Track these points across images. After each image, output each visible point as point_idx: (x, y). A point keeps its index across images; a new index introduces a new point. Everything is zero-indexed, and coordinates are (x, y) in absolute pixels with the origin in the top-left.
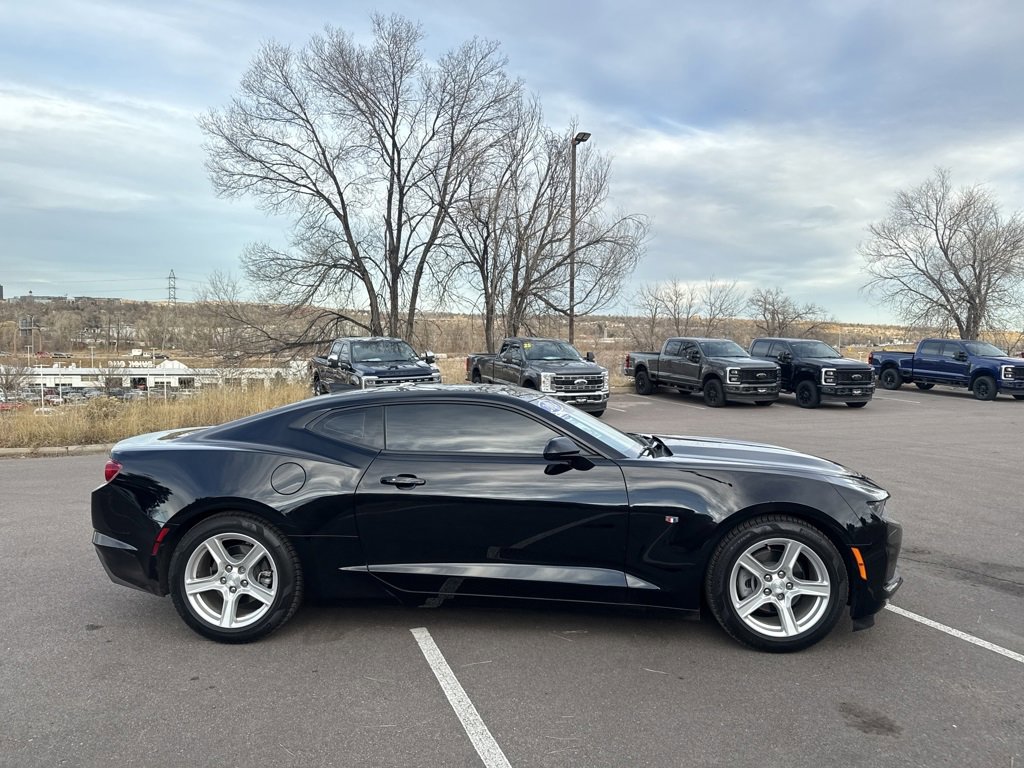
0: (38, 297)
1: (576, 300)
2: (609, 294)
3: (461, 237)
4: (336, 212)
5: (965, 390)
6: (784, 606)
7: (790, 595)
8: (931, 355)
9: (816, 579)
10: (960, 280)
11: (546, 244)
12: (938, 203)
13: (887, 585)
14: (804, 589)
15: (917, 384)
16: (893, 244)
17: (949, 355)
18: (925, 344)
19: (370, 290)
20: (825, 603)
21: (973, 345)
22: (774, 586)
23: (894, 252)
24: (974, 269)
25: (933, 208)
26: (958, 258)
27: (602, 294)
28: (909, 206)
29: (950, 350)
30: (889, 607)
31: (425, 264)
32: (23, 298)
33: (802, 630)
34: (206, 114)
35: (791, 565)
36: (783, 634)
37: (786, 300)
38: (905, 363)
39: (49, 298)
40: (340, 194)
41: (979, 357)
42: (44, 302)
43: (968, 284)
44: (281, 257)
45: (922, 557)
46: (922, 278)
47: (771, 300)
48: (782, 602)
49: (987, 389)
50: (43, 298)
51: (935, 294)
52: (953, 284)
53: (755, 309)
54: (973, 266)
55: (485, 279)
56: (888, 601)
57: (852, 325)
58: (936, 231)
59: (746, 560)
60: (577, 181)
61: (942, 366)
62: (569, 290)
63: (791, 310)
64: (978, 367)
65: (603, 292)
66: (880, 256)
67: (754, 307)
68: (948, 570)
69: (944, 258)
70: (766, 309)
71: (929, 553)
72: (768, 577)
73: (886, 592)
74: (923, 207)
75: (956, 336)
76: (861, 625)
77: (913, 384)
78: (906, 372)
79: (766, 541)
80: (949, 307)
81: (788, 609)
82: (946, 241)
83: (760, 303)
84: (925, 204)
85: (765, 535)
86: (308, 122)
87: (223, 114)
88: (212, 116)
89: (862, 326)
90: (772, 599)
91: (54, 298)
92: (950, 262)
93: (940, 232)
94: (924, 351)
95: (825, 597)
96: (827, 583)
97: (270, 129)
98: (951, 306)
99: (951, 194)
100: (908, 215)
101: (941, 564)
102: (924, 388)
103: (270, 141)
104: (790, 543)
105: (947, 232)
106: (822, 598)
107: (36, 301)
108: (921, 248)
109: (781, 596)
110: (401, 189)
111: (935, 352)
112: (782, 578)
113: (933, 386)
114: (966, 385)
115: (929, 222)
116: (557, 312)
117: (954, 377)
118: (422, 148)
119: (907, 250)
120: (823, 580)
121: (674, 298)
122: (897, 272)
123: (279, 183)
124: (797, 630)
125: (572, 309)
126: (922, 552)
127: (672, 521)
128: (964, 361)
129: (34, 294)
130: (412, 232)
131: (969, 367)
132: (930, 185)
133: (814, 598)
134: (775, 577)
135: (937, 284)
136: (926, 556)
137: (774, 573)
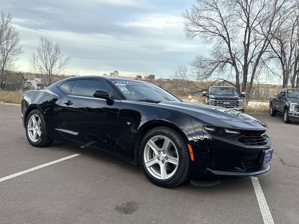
0: (163, 79)
4: (227, 42)
14: (170, 160)
19: (237, 70)
20: (177, 168)
22: (161, 157)
31: (260, 59)
32: (159, 79)
34: (184, 12)
36: (160, 178)
39: (166, 79)
40: (228, 34)
42: (165, 80)
44: (208, 60)
50: (164, 79)
55: (283, 65)
59: (150, 143)
72: (159, 152)
86: (218, 9)
87: (190, 11)
88: (186, 12)
90: (159, 162)
91: (167, 79)
95: (177, 165)
97: (205, 14)
103: (206, 18)
104: (166, 138)
107: (163, 80)
109: (163, 162)
110: (250, 30)
112: (165, 154)
118: (259, 12)
124: (165, 177)
127: (129, 124)
129: (162, 78)
134: (162, 153)
137: (162, 151)
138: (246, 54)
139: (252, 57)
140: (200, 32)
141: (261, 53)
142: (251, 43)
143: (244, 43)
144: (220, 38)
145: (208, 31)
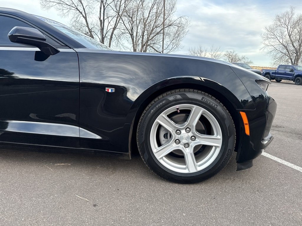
1: (164, 48)
2: (176, 47)
3: (124, 24)
5: (292, 82)
6: (188, 153)
7: (193, 144)
8: (282, 71)
9: (213, 134)
10: (294, 46)
11: (155, 28)
12: (289, 19)
13: (263, 140)
14: (203, 140)
15: (276, 80)
16: (272, 34)
17: (288, 71)
18: (280, 66)
20: (218, 151)
21: (296, 67)
22: (182, 138)
23: (272, 37)
24: (299, 43)
25: (287, 21)
26: (293, 38)
27: (173, 46)
28: (280, 21)
29: (288, 68)
30: (264, 153)
31: (113, 35)
33: (200, 169)
35: (195, 124)
36: (186, 171)
37: (236, 54)
38: (273, 73)
40: (84, 9)
41: (298, 71)
43: (296, 47)
45: (280, 129)
46: (281, 46)
47: (231, 55)
48: (187, 149)
49: (300, 81)
51: (285, 51)
52: (291, 48)
53: (226, 57)
54: (299, 41)
55: (133, 40)
56: (263, 150)
57: (256, 67)
58: (288, 29)
59: (162, 119)
60: (166, 6)
61: (285, 74)
62: (162, 45)
63: (237, 58)
64: (297, 74)
65: (174, 46)
66: (268, 38)
67: (226, 56)
68: (294, 135)
69: (289, 39)
70: (229, 57)
71: (284, 127)
72: (178, 131)
73: (262, 145)
74: (284, 20)
75: (290, 64)
76: (243, 167)
77: (275, 80)
78: (273, 76)
79: (177, 106)
80: (289, 56)
81: (191, 154)
82: (290, 33)
83: (228, 56)
84: (285, 19)
85: (177, 102)
89: (259, 67)
90: (181, 147)
92: (291, 40)
93: (289, 29)
94: (279, 69)
95: (218, 147)
96: (220, 137)
98: (290, 55)
99: (294, 16)
100: (279, 23)
101: (290, 133)
102: (278, 81)
104: (195, 108)
105: (291, 29)
106: (216, 147)
108: (282, 35)
109: (187, 145)
110: (104, 7)
111: (283, 69)
112: (189, 132)
113: (281, 80)
114: (292, 80)
115: (285, 26)
116: (157, 53)
117: (289, 77)
119: (277, 36)
120: (217, 135)
121: (200, 53)
122: (273, 44)
123: (63, 5)
124: (196, 169)
125: (163, 51)
126: (280, 127)
127: (110, 91)
128: (293, 72)
130: (109, 23)
131: (294, 74)
132: (287, 13)
133: (211, 147)
134: (183, 132)
135: (286, 47)
136: (282, 129)
137: (183, 129)
138: (102, 29)
139: (107, 32)
140: (56, 3)
141: (114, 28)
142: (106, 19)
143: (100, 19)
144: (76, 12)
145: (64, 3)
